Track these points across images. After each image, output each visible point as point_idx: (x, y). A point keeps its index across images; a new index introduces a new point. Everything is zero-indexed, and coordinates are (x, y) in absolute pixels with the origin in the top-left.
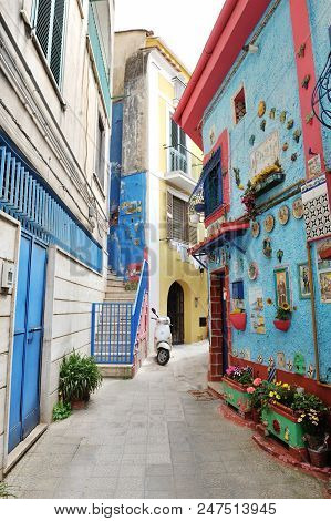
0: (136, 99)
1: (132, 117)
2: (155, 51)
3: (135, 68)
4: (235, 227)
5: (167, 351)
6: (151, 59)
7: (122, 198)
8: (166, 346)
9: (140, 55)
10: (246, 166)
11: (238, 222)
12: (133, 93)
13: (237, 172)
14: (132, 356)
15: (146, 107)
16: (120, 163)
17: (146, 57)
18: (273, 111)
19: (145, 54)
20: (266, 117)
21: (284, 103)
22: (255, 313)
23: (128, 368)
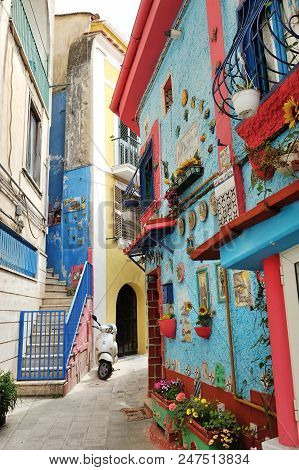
0: (80, 88)
1: (76, 106)
2: (100, 36)
3: (79, 54)
4: (164, 224)
5: (109, 363)
6: (95, 44)
7: (65, 194)
8: (108, 358)
9: (84, 40)
10: (173, 158)
11: (168, 219)
12: (77, 81)
13: (166, 165)
14: (65, 371)
15: (90, 95)
16: (63, 156)
17: (90, 43)
18: (194, 100)
19: (89, 39)
20: (188, 106)
21: (202, 91)
22: (183, 318)
23: (59, 384)
